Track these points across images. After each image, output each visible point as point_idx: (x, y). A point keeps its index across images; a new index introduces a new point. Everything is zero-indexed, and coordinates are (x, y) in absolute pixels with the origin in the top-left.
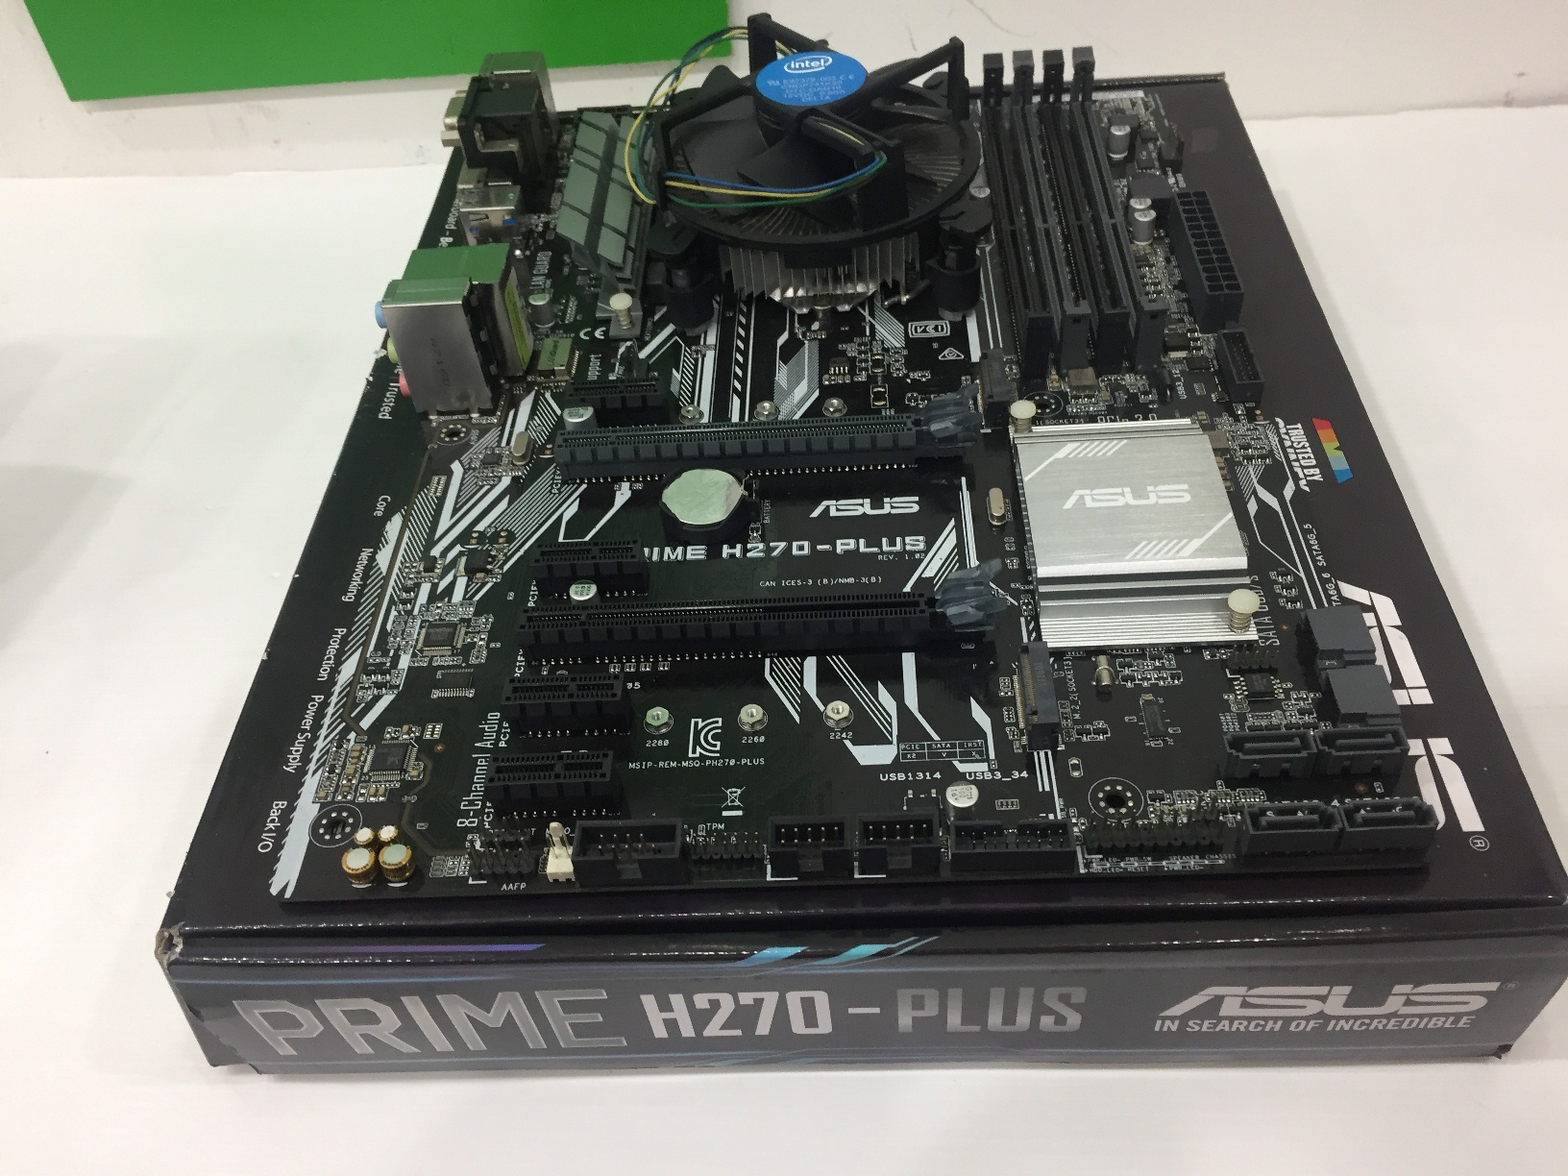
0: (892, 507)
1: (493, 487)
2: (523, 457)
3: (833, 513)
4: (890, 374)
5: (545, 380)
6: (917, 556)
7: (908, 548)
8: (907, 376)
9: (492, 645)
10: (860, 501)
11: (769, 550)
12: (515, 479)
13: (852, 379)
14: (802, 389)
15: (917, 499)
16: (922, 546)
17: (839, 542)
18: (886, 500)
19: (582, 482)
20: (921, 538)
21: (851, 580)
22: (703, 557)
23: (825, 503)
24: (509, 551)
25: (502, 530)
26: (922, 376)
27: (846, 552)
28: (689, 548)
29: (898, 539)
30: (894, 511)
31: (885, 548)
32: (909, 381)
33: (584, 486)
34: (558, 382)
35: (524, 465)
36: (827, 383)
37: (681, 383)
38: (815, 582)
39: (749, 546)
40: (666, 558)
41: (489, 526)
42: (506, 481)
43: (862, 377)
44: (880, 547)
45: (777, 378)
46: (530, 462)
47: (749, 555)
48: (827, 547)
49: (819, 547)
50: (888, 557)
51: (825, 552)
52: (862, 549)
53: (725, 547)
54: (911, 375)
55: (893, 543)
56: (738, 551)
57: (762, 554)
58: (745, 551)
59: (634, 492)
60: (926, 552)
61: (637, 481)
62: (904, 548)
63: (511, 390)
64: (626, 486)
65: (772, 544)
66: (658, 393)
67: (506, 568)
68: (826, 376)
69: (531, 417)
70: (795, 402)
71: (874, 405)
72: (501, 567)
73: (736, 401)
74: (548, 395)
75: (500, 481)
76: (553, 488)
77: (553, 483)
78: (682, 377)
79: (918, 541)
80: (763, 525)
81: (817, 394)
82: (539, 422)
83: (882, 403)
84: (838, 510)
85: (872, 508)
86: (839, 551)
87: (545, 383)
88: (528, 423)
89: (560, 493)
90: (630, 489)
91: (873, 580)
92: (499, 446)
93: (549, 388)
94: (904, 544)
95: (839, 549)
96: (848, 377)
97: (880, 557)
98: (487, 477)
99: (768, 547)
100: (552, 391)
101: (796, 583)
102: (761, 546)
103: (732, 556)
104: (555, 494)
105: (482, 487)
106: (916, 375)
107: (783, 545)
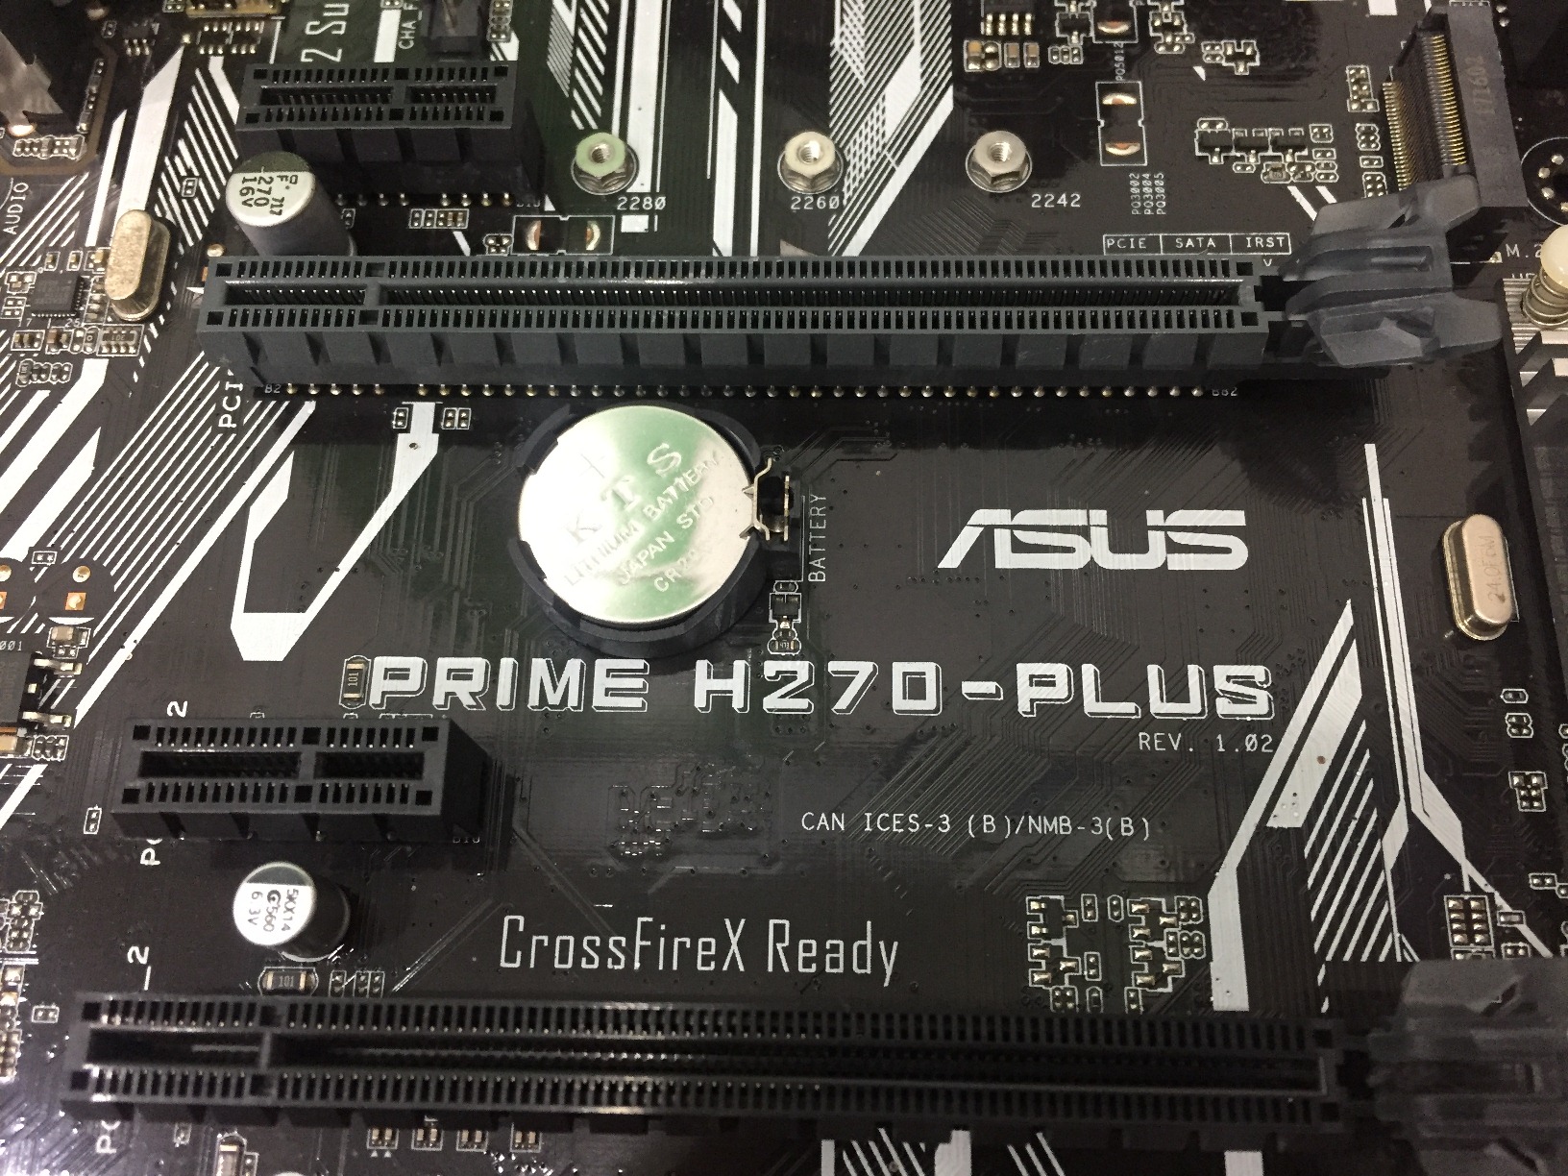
0: (1173, 547)
1: (58, 394)
2: (138, 298)
3: (1005, 558)
4: (1147, 42)
5: (210, 14)
6: (1251, 742)
7: (1224, 707)
8: (1193, 54)
9: (37, 1013)
10: (1075, 517)
11: (825, 688)
12: (117, 370)
13: (1043, 55)
14: (905, 87)
15: (1237, 518)
16: (1261, 705)
17: (1024, 670)
18: (1154, 517)
19: (302, 395)
20: (1258, 672)
21: (1060, 825)
22: (636, 702)
23: (983, 516)
24: (93, 642)
25: (75, 562)
26: (1236, 57)
27: (1044, 708)
28: (602, 665)
29: (1193, 671)
30: (1179, 562)
31: (1158, 706)
32: (1200, 71)
33: (309, 408)
34: (243, 20)
35: (146, 320)
36: (973, 67)
37: (577, 42)
38: (958, 825)
39: (770, 668)
40: (534, 699)
41: (41, 544)
42: (93, 375)
43: (1070, 53)
44: (1144, 702)
45: (836, 41)
46: (159, 309)
47: (771, 702)
48: (989, 687)
49: (968, 687)
50: (1165, 742)
51: (985, 704)
52: (1091, 705)
53: (702, 666)
54: (1206, 49)
55: (1177, 691)
56: (736, 685)
57: (803, 703)
58: (759, 687)
59: (447, 439)
60: (1276, 726)
61: (454, 398)
62: (1213, 706)
63: (117, 43)
64: (423, 412)
65: (833, 666)
66: (505, 126)
67: (83, 708)
68: (973, 47)
69: (168, 148)
70: (890, 129)
71: (1109, 157)
72: (68, 708)
73: (727, 118)
74: (216, 65)
75: (76, 375)
76: (220, 411)
77: (221, 392)
78: (579, 22)
79: (1248, 681)
80: (807, 589)
81: (946, 106)
82: (190, 163)
83: (1132, 149)
84: (1018, 547)
85: (1115, 547)
86: (1023, 706)
87: (211, 21)
88: (160, 167)
89: (240, 431)
90: (436, 429)
91: (1127, 826)
92: (79, 242)
93: (218, 39)
94: (1211, 694)
95: (1027, 696)
96: (1033, 49)
97: (1143, 740)
98: (42, 357)
99: (820, 672)
100: (227, 54)
101: (905, 824)
102: (802, 669)
103: (722, 700)
104: (227, 432)
105: (28, 393)
106: (1220, 51)
107: (865, 669)
